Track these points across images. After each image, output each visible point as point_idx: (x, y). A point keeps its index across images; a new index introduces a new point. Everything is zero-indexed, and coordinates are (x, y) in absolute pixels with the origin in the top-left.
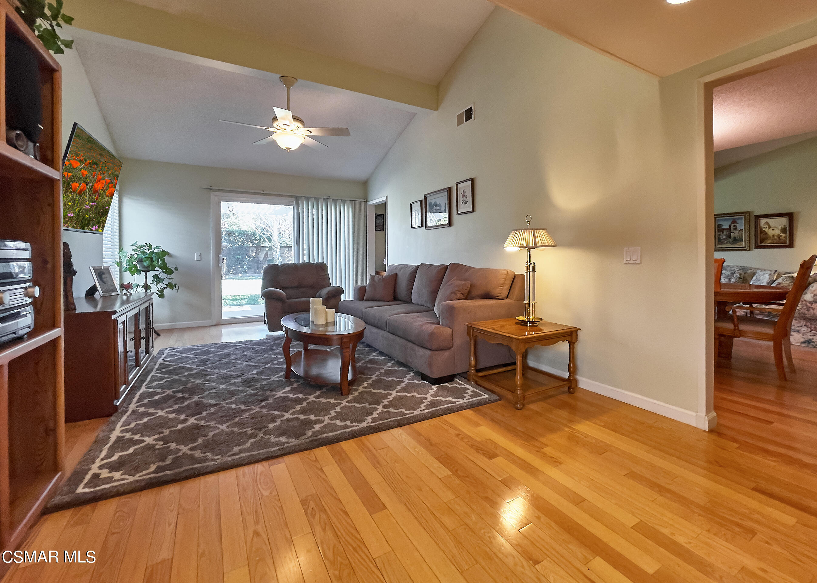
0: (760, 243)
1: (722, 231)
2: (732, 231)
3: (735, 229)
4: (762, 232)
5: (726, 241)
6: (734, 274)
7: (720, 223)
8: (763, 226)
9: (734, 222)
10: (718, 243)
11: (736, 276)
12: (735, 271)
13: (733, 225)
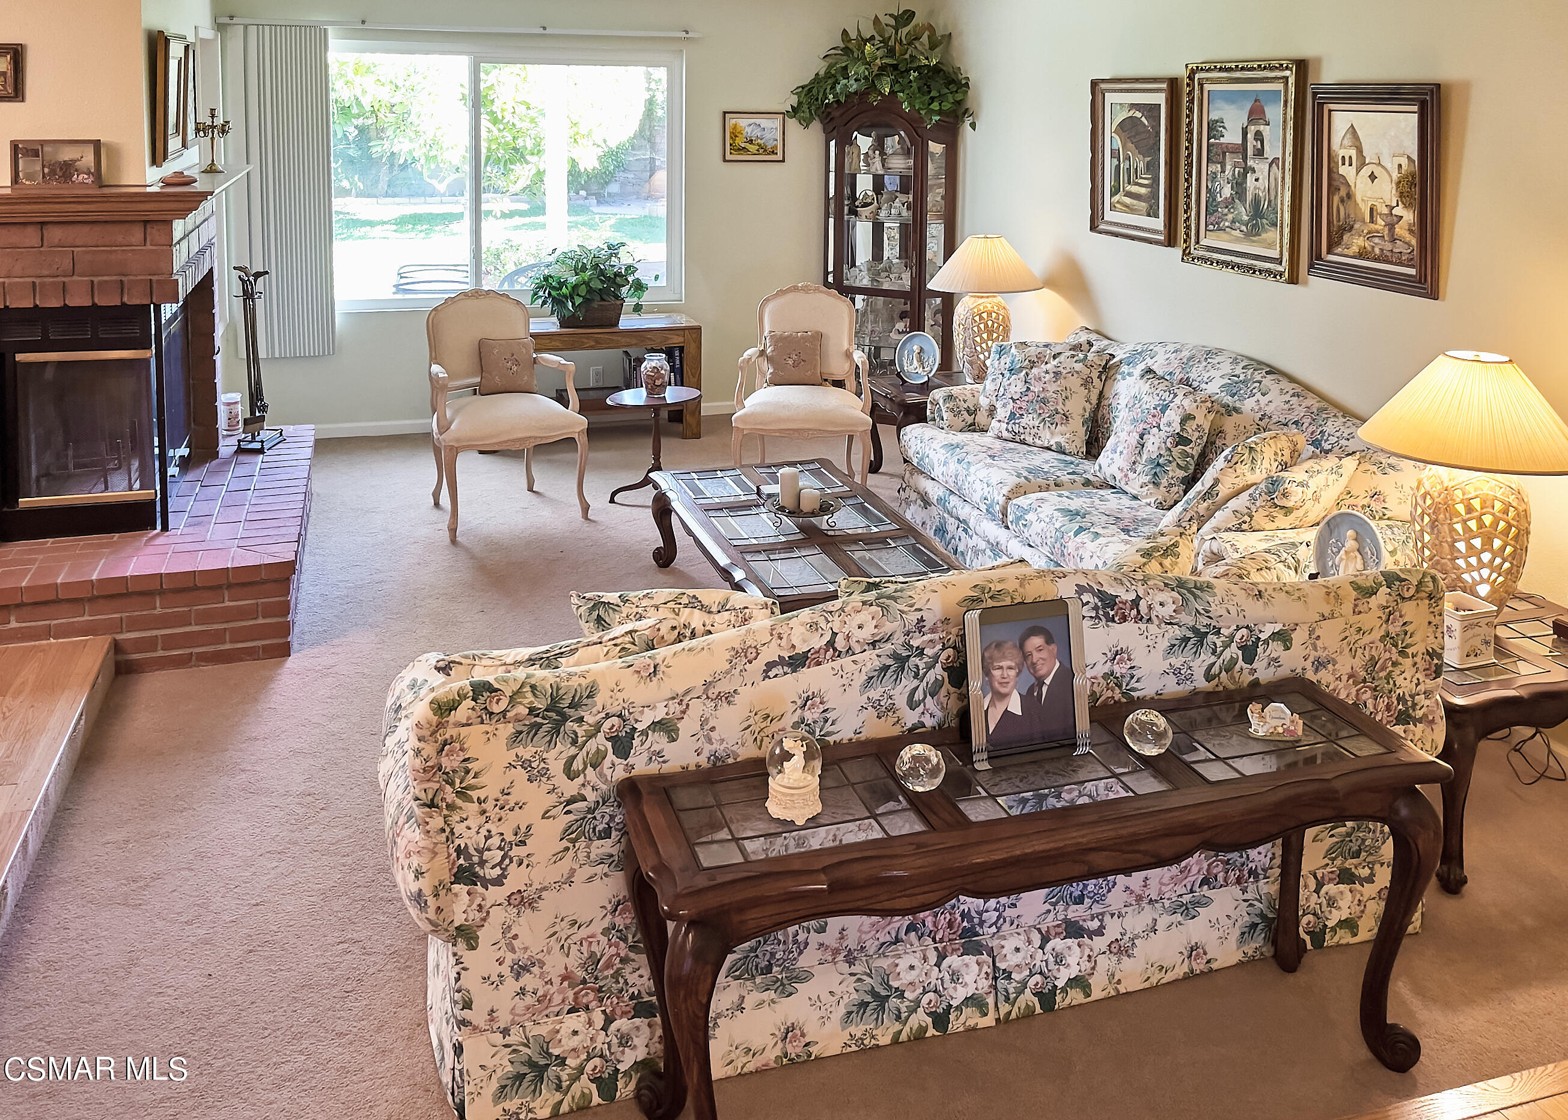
0: (1329, 252)
1: (1218, 154)
2: (1250, 163)
3: (1260, 153)
4: (1336, 183)
5: (1230, 217)
6: (1165, 408)
7: (1214, 116)
8: (1341, 153)
9: (1256, 114)
10: (1206, 226)
11: (1169, 424)
12: (1176, 395)
13: (1252, 129)
